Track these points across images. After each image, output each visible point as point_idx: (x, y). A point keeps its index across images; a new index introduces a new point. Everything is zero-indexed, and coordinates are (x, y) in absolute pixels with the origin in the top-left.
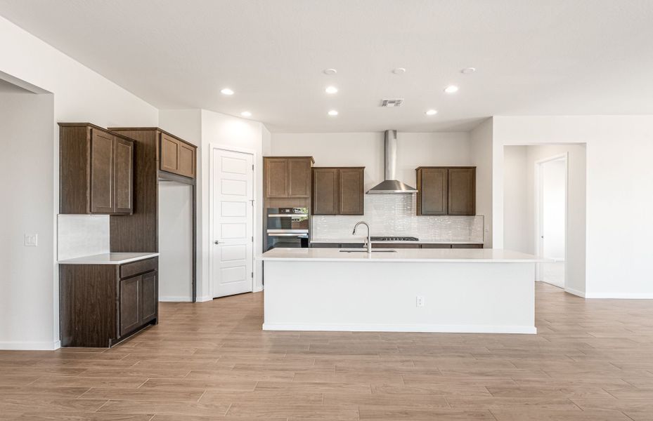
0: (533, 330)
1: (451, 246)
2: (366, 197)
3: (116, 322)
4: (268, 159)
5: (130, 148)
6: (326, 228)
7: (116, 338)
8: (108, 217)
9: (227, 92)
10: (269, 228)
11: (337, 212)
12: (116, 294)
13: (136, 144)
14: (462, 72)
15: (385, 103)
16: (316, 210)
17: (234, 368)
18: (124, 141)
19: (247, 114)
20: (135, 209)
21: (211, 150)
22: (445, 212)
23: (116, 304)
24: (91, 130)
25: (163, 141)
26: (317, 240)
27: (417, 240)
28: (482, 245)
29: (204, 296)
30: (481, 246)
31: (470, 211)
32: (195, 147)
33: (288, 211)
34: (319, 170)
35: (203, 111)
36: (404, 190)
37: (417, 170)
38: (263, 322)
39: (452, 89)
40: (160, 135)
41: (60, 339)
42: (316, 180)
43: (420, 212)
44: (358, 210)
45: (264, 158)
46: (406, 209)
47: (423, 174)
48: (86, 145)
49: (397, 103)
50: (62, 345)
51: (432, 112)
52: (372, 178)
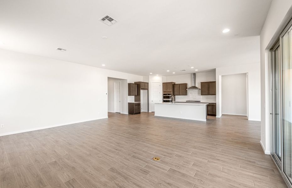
2: (188, 90)
3: (134, 111)
7: (134, 113)
8: (134, 96)
9: (151, 73)
10: (164, 98)
11: (179, 95)
13: (138, 84)
16: (175, 94)
20: (138, 95)
21: (151, 83)
22: (208, 94)
24: (131, 84)
29: (150, 111)
31: (215, 94)
32: (148, 83)
33: (167, 94)
34: (176, 85)
35: (149, 76)
37: (201, 83)
40: (141, 83)
41: (128, 113)
42: (175, 87)
43: (202, 94)
44: (186, 94)
45: (163, 83)
46: (199, 93)
49: (185, 70)
51: (196, 70)
52: (189, 85)
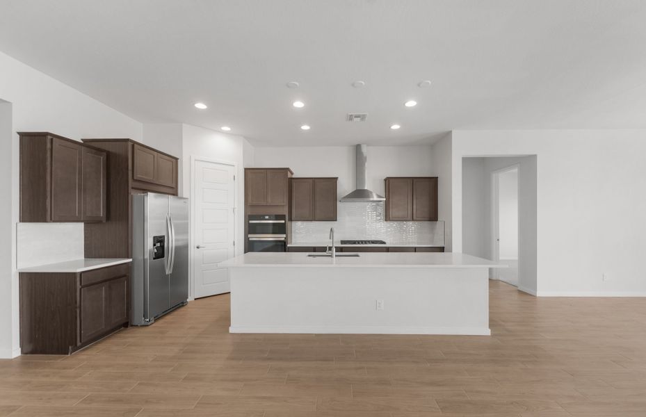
0: (487, 332)
1: (415, 250)
2: (339, 205)
3: (76, 330)
4: (248, 171)
5: (102, 158)
6: (303, 232)
7: (76, 345)
9: (201, 106)
10: (250, 233)
11: (313, 218)
12: (76, 302)
13: (109, 154)
14: (419, 85)
15: (351, 118)
16: (294, 216)
17: (185, 379)
18: (94, 151)
19: (226, 129)
20: (108, 217)
21: (193, 162)
22: (410, 218)
23: (76, 312)
24: (52, 139)
25: (136, 151)
26: (295, 243)
27: (384, 243)
28: (444, 248)
30: (442, 249)
31: (433, 216)
32: (177, 159)
33: (267, 217)
34: (295, 180)
35: (184, 125)
36: (375, 198)
37: (385, 180)
38: (230, 325)
39: (411, 104)
40: (133, 146)
41: (20, 347)
42: (294, 189)
44: (332, 217)
45: (245, 169)
47: (390, 184)
48: (46, 153)
49: (362, 117)
50: (22, 352)
51: (396, 127)
52: (345, 186)
